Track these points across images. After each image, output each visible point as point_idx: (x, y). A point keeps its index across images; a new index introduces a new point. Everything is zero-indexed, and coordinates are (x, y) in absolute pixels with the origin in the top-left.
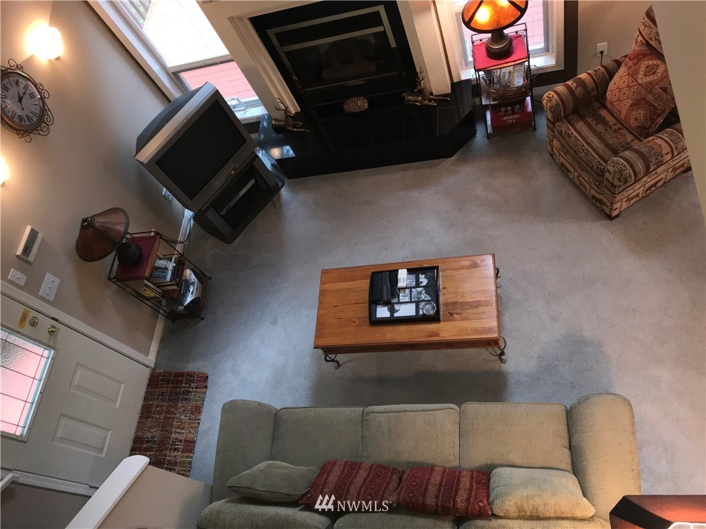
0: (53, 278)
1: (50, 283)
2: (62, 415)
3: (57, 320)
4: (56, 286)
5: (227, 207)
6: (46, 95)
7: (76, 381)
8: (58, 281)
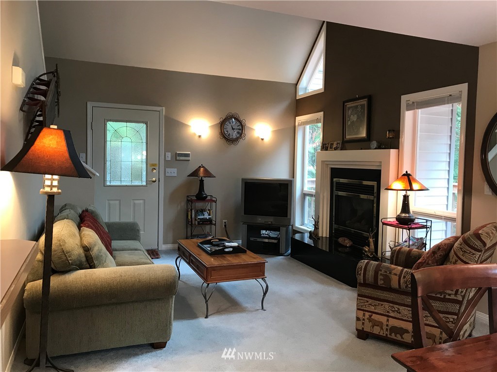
0: (176, 172)
1: (173, 172)
2: (120, 200)
3: (159, 181)
4: (173, 175)
5: (255, 238)
6: (243, 139)
7: (136, 202)
8: (175, 175)
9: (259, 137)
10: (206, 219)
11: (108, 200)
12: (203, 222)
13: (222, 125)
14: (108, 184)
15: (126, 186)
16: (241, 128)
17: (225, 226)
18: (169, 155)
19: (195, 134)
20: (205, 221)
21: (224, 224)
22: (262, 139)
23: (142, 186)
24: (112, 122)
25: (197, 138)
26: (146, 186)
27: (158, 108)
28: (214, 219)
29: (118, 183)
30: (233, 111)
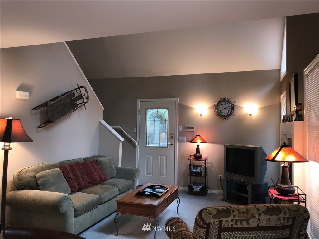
0: (185, 139)
1: (183, 139)
2: (153, 155)
3: (175, 145)
4: (183, 141)
6: (233, 115)
7: (162, 157)
8: (185, 141)
9: (247, 114)
10: (198, 172)
11: (147, 155)
12: (196, 174)
13: (217, 106)
14: (147, 145)
15: (156, 147)
16: (231, 107)
17: (220, 179)
18: (181, 128)
19: (198, 114)
20: (197, 174)
21: (219, 178)
22: (250, 115)
23: (165, 147)
24: (150, 110)
25: (199, 116)
26: (167, 147)
27: (175, 99)
28: (203, 173)
29: (152, 145)
30: (224, 96)
